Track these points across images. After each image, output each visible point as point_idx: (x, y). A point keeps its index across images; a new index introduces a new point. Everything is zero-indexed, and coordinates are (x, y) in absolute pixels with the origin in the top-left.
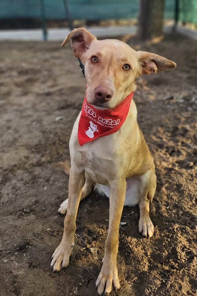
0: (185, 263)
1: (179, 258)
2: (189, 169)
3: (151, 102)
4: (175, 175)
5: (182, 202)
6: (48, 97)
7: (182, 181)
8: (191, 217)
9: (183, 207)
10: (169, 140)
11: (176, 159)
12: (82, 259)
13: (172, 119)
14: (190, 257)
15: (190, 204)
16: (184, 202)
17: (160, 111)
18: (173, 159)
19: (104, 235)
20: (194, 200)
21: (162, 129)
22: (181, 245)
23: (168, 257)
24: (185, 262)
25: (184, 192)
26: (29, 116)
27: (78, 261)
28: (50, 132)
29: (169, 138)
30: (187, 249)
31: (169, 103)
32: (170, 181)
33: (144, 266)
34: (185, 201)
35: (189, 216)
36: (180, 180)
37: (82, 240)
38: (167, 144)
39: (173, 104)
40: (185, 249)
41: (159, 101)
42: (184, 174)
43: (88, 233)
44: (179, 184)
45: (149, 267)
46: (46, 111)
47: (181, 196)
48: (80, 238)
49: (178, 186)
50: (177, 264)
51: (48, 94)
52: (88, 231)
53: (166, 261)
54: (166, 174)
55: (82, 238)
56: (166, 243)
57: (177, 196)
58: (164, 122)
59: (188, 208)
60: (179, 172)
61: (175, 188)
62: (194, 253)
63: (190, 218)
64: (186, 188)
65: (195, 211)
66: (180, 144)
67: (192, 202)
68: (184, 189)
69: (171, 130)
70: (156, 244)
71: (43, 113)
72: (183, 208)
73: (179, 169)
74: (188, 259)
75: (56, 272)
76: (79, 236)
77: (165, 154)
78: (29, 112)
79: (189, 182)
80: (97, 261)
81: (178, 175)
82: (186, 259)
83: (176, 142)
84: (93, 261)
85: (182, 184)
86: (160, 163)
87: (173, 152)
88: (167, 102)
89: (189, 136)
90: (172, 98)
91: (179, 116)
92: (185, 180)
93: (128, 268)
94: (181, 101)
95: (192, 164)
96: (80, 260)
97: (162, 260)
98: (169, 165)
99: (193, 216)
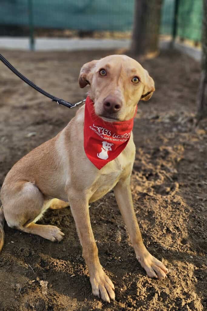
0: (145, 301)
1: (138, 294)
2: (165, 195)
4: (148, 201)
5: (151, 231)
7: (155, 207)
8: (158, 248)
9: (152, 236)
10: (148, 163)
11: (152, 183)
12: (28, 293)
13: (155, 139)
14: (150, 293)
15: (160, 233)
16: (153, 231)
17: (143, 131)
18: (149, 183)
19: (59, 267)
20: (165, 229)
21: (142, 150)
22: (143, 279)
23: (126, 293)
24: (144, 299)
25: (156, 219)
27: (24, 295)
29: (148, 160)
30: (149, 285)
31: (153, 123)
32: (142, 207)
33: (98, 302)
34: (155, 230)
35: (156, 248)
36: (153, 206)
37: (33, 271)
38: (144, 166)
39: (158, 124)
40: (146, 284)
41: (144, 120)
42: (158, 200)
43: (41, 263)
44: (151, 211)
45: (104, 305)
47: (151, 225)
48: (31, 269)
49: (150, 213)
50: (135, 302)
51: (25, 108)
52: (42, 261)
53: (124, 297)
54: (139, 199)
55: (33, 269)
56: (126, 277)
57: (148, 225)
58: (145, 143)
59: (157, 238)
60: (153, 198)
61: (147, 215)
62: (156, 289)
63: (157, 249)
64: (158, 216)
65: (165, 241)
66: (159, 167)
67: (162, 231)
68: (156, 217)
69: (152, 151)
70: (116, 277)
72: (152, 238)
73: (154, 194)
74: (148, 295)
76: (30, 266)
77: (142, 178)
79: (162, 210)
80: (46, 295)
81: (152, 201)
82: (146, 296)
83: (155, 164)
84: (41, 296)
85: (154, 211)
86: (135, 187)
87: (150, 176)
88: (151, 121)
89: (169, 159)
90: (157, 117)
91: (162, 137)
92: (158, 207)
93: (80, 304)
94: (167, 121)
95: (168, 189)
96: (26, 295)
97: (119, 297)
98: (143, 190)
99: (160, 248)
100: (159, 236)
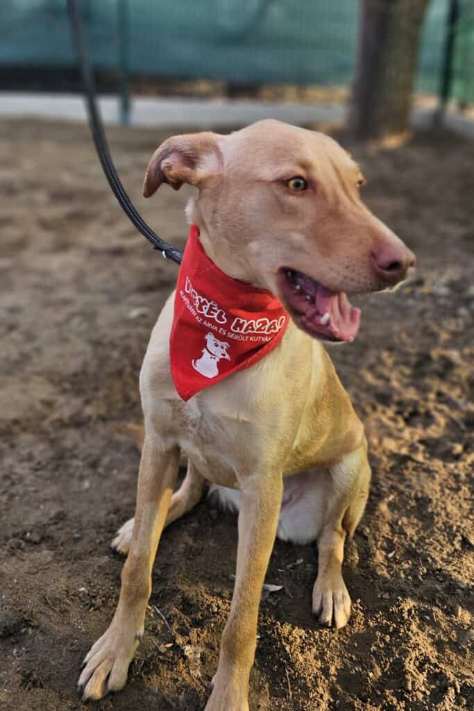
0: (425, 703)
1: (410, 688)
2: (452, 462)
4: (414, 473)
5: (427, 544)
6: (118, 260)
7: (432, 489)
8: (447, 583)
9: (429, 555)
10: (407, 386)
11: (419, 433)
12: (160, 672)
13: (418, 333)
14: (437, 686)
15: (448, 549)
16: (431, 544)
17: (388, 312)
18: (412, 434)
19: (223, 615)
20: (459, 541)
21: (390, 357)
22: (418, 655)
23: (382, 684)
24: (424, 699)
25: (435, 517)
26: (66, 302)
27: (150, 677)
28: (113, 345)
29: (406, 381)
30: (432, 667)
31: (412, 295)
32: (402, 487)
33: (318, 701)
34: (434, 542)
35: (442, 582)
36: (426, 486)
37: (167, 623)
38: (400, 394)
39: (423, 297)
40: (427, 666)
42: (437, 472)
43: (183, 606)
44: (422, 498)
45: (332, 707)
46: (107, 292)
47: (424, 528)
48: (162, 618)
49: (421, 502)
50: (403, 704)
51: (118, 252)
52: (183, 601)
53: (376, 693)
54: (392, 469)
55: (166, 618)
56: (378, 646)
57: (417, 528)
58: (396, 340)
59: (442, 559)
60: (425, 466)
61: (412, 507)
62: (449, 679)
63: (444, 585)
64: (439, 509)
65: (460, 568)
66: (432, 396)
67: (453, 545)
68: (435, 511)
69: (414, 360)
70: (354, 646)
71: (101, 298)
72: (429, 559)
73: (425, 458)
74: (432, 691)
75: (89, 701)
76: (159, 612)
77: (394, 420)
78: (67, 293)
79: (449, 495)
80: (199, 680)
81: (423, 475)
82: (428, 693)
83: (424, 390)
84: (188, 679)
85: (430, 497)
86: (381, 441)
87: (414, 416)
88: (407, 290)
89: (455, 379)
90: (420, 283)
91: (435, 328)
92: (438, 488)
93: (277, 704)
94: (443, 291)
95: (459, 448)
96: (155, 676)
97: (365, 691)
98: (400, 447)
99: (452, 582)
100: (446, 557)
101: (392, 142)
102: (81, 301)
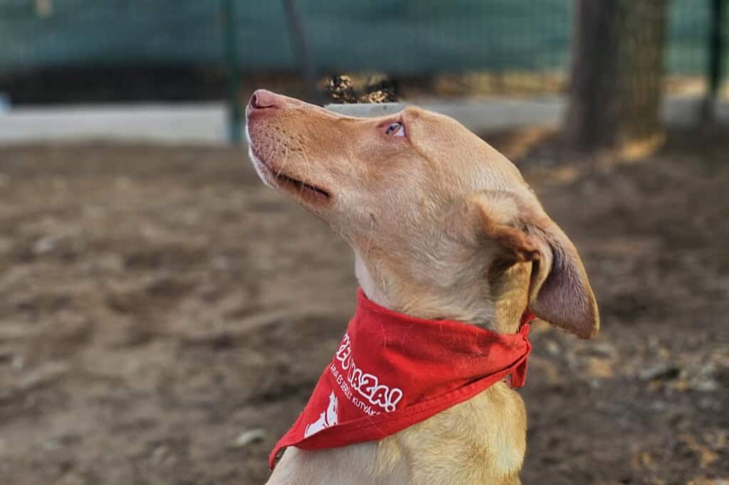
3: (595, 384)
6: (223, 355)
17: (623, 422)
26: (145, 425)
39: (677, 397)
41: (625, 382)
46: (205, 406)
51: (224, 343)
78: (147, 410)
88: (653, 387)
90: (673, 374)
101: (635, 151)
102: (167, 422)
